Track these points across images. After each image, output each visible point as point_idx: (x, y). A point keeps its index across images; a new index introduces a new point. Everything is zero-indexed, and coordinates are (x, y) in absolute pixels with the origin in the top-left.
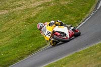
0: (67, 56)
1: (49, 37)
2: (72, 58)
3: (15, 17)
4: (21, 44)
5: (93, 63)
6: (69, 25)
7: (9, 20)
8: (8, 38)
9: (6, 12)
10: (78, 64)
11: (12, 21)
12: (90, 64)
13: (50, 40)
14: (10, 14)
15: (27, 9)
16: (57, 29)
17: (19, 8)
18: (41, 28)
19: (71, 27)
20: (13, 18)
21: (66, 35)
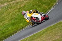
0: (43, 29)
2: (47, 30)
3: (12, 7)
4: (16, 23)
5: (60, 33)
7: (8, 9)
8: (8, 20)
9: (6, 4)
10: (51, 34)
11: (10, 10)
12: (58, 33)
14: (8, 6)
15: (18, 2)
17: (14, 2)
18: (24, 14)
20: (11, 8)
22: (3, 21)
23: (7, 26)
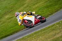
1: (20, 23)
6: (37, 15)
8: (43, 2)
13: (21, 25)
16: (26, 18)
19: (38, 16)
21: (32, 22)
22: (38, 3)
23: (42, 8)
